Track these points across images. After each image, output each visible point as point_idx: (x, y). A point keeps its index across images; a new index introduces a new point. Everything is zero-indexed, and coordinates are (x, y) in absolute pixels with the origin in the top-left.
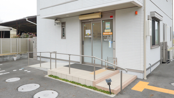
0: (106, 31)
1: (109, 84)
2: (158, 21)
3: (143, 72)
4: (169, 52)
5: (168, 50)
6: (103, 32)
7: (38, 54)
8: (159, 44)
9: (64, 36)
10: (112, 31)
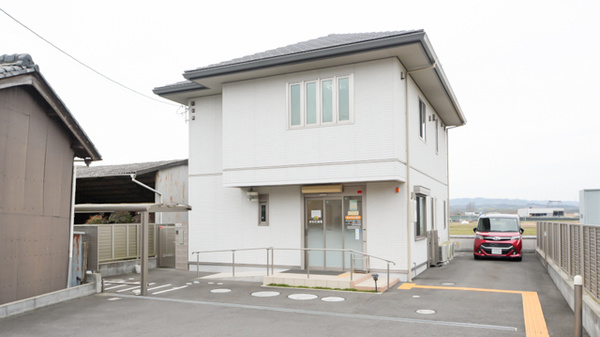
0: (349, 213)
1: (376, 279)
2: (424, 197)
3: (407, 273)
4: (440, 248)
5: (440, 244)
6: (346, 214)
7: (192, 258)
8: (426, 234)
9: (264, 220)
10: (361, 214)
